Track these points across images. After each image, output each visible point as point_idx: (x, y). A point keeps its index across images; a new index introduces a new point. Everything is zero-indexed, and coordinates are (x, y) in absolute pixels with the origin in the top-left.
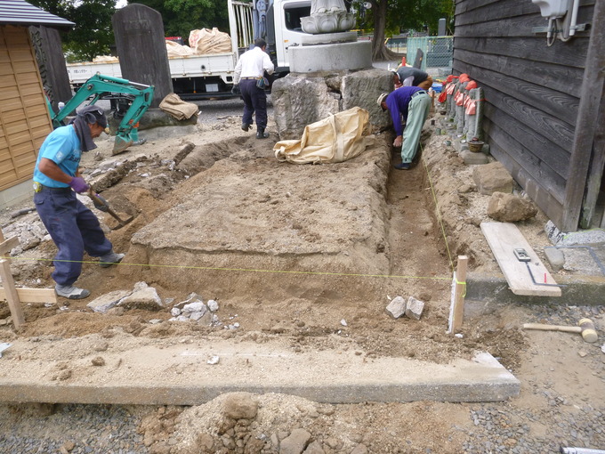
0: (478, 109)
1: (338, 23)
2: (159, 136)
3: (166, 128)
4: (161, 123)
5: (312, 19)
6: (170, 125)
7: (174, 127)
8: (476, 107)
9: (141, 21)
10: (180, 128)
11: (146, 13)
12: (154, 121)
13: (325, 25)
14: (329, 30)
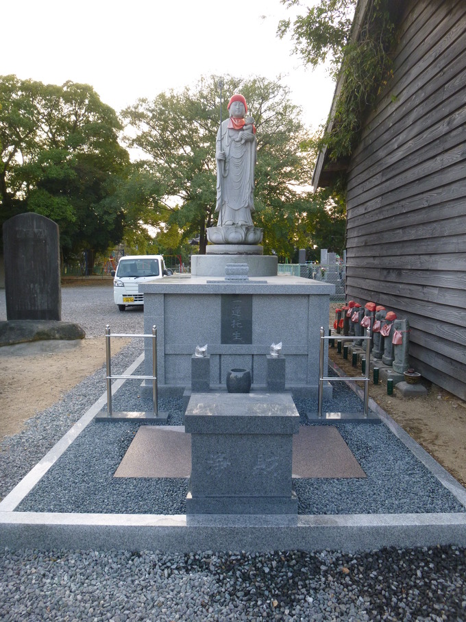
0: (405, 339)
1: (246, 235)
2: (42, 350)
3: (51, 342)
4: (45, 336)
5: (218, 230)
6: (55, 339)
7: (60, 341)
8: (402, 337)
9: (36, 230)
10: (66, 342)
11: (42, 223)
12: (38, 334)
13: (233, 236)
14: (236, 241)
